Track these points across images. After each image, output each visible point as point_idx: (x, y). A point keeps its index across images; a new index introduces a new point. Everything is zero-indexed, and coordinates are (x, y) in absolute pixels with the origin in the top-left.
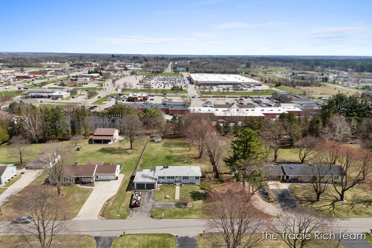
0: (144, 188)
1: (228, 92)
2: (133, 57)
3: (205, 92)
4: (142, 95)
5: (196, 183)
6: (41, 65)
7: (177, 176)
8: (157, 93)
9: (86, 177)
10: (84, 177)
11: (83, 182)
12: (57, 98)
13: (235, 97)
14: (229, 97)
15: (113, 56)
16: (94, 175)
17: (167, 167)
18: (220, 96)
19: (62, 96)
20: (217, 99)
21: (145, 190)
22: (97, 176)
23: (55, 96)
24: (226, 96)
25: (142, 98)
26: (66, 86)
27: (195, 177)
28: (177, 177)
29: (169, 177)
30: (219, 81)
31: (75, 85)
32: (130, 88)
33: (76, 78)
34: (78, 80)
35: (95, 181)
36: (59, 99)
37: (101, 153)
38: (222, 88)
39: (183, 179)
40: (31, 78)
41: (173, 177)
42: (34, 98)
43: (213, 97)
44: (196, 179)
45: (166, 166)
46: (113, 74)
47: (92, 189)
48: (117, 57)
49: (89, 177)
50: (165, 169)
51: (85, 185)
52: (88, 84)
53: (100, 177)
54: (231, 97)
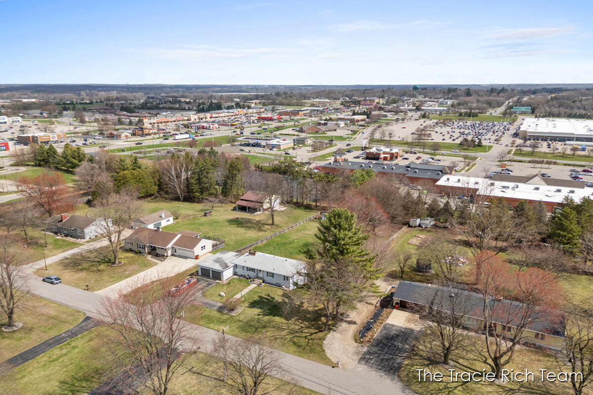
0: (210, 276)
1: (574, 154)
2: (449, 89)
3: (522, 152)
4: (391, 150)
5: (283, 287)
6: (302, 103)
7: (260, 269)
8: (424, 149)
9: (161, 248)
10: (159, 248)
11: (157, 254)
12: (272, 147)
13: (573, 165)
14: (565, 165)
15: (415, 88)
16: (170, 246)
17: (254, 254)
18: (545, 160)
19: (280, 145)
20: (533, 166)
21: (211, 279)
22: (175, 249)
23: (272, 144)
24: (558, 161)
25: (388, 156)
26: (304, 132)
27: (283, 277)
28: (260, 271)
29: (249, 269)
30: (573, 134)
31: (317, 132)
32: (389, 139)
33: (326, 122)
34: (328, 125)
35: (171, 255)
36: (274, 149)
37: (228, 224)
38: (571, 147)
39: (267, 276)
40: (275, 120)
41: (253, 270)
42: (248, 146)
43: (530, 162)
44: (284, 280)
45: (252, 252)
46: (391, 116)
47: (157, 264)
48: (422, 89)
49: (163, 249)
50: (250, 256)
51: (156, 257)
52: (337, 130)
53: (179, 252)
54: (569, 165)
